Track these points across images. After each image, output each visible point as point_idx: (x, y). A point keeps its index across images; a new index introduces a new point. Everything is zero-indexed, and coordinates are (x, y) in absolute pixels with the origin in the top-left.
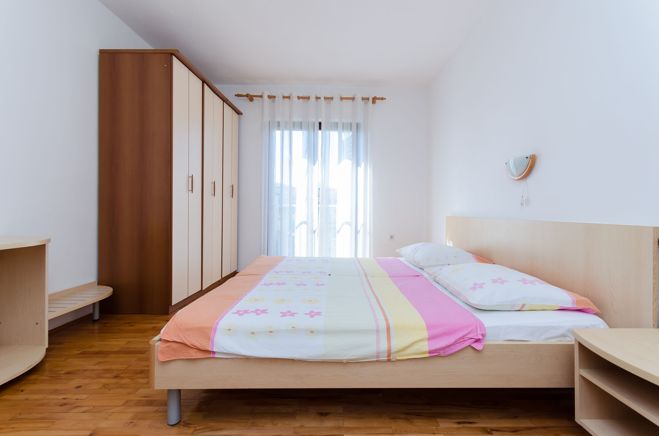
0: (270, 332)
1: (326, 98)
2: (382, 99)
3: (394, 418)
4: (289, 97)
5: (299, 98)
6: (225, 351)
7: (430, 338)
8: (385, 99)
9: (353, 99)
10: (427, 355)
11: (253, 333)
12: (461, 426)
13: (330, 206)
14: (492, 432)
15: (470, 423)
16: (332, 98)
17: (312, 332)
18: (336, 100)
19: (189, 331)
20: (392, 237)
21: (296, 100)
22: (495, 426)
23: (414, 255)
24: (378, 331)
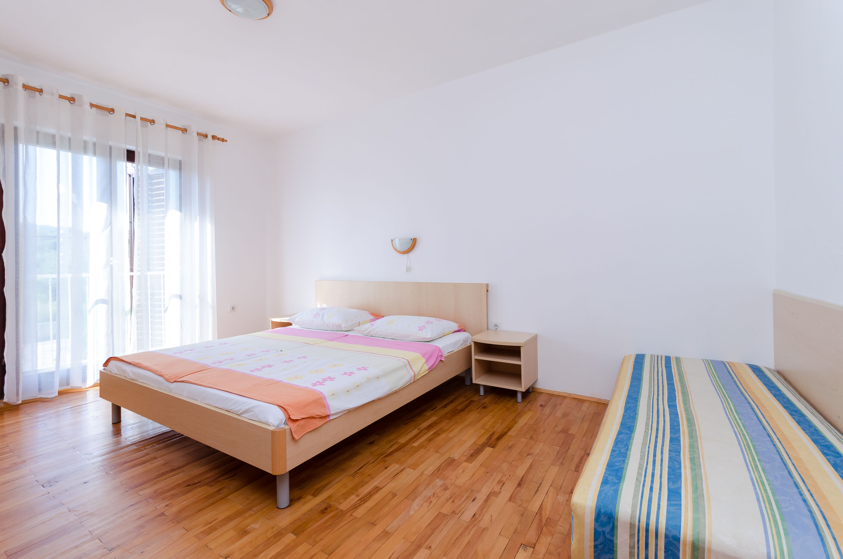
0: (357, 386)
1: (142, 119)
2: (223, 140)
3: (406, 424)
4: (72, 100)
5: (92, 105)
6: (339, 411)
7: (427, 361)
8: (226, 141)
9: (184, 130)
10: (427, 372)
11: (348, 391)
12: (434, 411)
13: (149, 273)
14: (447, 406)
15: (435, 408)
16: (153, 122)
17: (378, 378)
18: (160, 126)
19: (307, 406)
20: (233, 308)
21: (88, 107)
22: (447, 402)
23: (322, 320)
24: (405, 365)
